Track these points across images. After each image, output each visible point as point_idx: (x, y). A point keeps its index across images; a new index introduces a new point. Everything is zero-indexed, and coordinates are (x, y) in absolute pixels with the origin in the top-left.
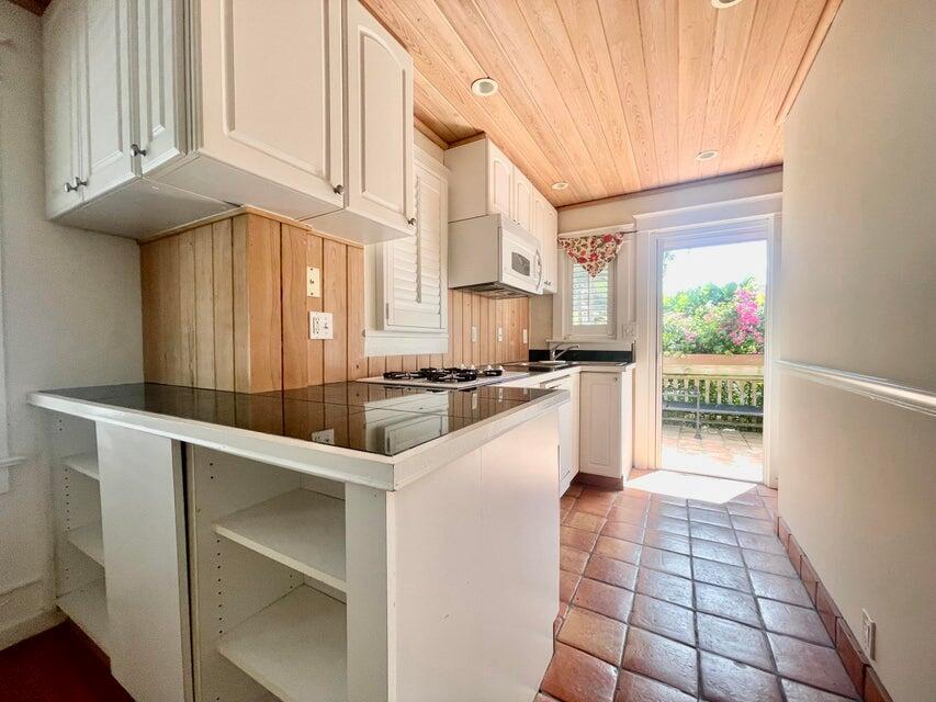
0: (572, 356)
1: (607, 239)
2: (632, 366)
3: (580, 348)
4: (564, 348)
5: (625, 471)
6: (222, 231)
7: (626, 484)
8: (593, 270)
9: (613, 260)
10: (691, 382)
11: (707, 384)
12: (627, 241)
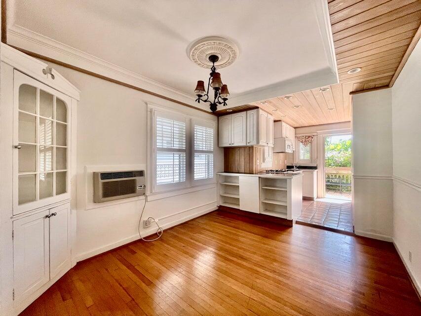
0: (300, 168)
1: (309, 137)
2: (317, 170)
3: (302, 165)
4: (298, 165)
5: (315, 196)
6: (247, 150)
7: (315, 200)
8: (305, 145)
9: (311, 142)
10: (339, 177)
11: (345, 177)
12: (315, 138)
